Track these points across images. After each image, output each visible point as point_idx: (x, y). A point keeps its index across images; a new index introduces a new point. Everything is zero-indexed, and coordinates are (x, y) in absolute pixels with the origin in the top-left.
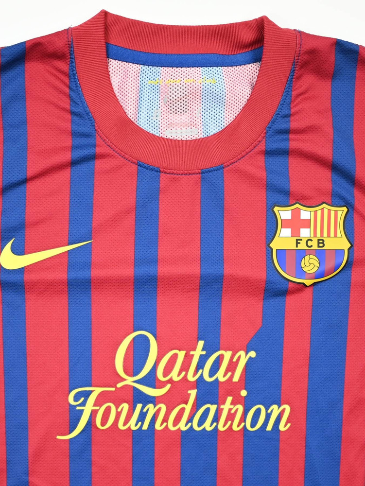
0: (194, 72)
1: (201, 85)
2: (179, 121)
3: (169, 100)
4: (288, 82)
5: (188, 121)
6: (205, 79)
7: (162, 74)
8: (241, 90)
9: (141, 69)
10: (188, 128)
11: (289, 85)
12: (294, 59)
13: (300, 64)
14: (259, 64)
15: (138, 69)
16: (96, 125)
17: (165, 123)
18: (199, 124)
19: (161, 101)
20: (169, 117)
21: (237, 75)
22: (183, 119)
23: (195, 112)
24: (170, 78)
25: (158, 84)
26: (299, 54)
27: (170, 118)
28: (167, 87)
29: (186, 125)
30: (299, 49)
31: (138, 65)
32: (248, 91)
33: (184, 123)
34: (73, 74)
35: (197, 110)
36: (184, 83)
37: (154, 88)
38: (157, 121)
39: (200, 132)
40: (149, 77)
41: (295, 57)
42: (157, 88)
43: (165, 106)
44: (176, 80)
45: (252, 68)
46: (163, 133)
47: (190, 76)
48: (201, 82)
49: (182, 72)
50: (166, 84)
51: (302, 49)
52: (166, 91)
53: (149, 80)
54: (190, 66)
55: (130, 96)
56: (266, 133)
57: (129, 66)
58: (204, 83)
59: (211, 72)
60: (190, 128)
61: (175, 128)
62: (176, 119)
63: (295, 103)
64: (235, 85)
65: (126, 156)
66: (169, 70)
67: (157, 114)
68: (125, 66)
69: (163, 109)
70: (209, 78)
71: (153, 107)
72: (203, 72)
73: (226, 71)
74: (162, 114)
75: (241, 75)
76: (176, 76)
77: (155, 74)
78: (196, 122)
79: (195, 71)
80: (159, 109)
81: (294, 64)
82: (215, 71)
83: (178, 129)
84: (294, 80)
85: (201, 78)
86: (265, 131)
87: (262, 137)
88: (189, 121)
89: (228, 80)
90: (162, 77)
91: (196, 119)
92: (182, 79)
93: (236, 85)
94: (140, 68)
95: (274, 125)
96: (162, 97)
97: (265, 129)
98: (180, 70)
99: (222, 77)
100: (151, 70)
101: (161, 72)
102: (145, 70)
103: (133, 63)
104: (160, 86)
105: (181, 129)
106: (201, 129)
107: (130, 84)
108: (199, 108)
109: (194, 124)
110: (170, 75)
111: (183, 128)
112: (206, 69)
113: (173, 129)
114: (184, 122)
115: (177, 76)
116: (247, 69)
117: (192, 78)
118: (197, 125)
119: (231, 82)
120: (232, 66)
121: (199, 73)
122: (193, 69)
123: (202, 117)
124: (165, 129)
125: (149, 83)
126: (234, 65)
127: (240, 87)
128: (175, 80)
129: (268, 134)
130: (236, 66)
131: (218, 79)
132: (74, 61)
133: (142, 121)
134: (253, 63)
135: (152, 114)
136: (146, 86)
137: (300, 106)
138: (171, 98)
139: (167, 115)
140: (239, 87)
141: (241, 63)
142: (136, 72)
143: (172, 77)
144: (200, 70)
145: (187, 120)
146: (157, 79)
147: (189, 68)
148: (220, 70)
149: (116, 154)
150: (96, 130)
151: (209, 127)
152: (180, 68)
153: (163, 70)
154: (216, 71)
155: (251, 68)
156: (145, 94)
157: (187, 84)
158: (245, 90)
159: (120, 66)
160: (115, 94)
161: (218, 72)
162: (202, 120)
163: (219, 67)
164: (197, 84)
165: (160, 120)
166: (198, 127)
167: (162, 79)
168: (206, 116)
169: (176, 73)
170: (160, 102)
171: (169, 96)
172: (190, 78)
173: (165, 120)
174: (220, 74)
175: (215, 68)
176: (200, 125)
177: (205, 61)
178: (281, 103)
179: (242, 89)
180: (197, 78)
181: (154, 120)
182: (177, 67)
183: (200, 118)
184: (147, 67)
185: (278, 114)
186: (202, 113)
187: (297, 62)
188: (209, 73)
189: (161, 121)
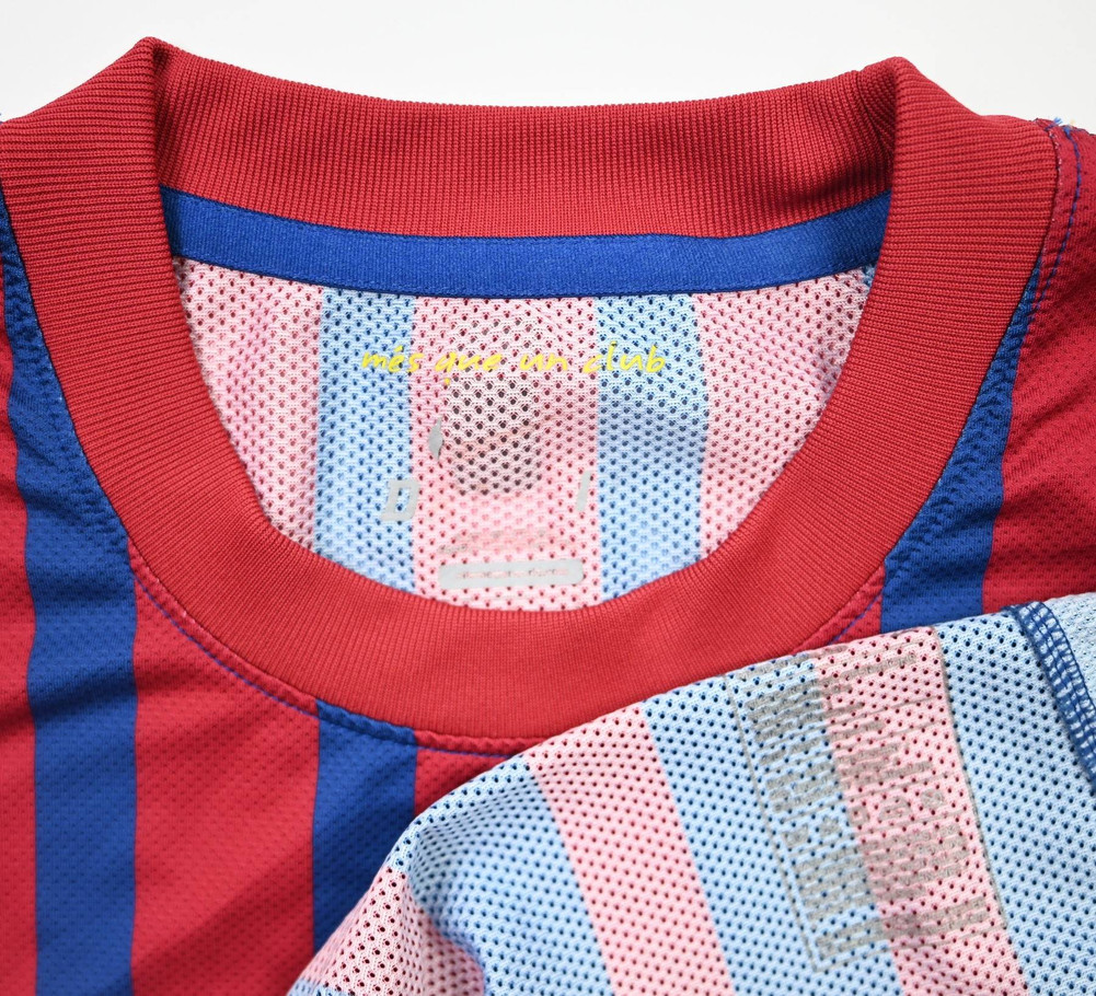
0: (562, 320)
1: (596, 383)
2: (497, 522)
3: (449, 440)
4: (997, 364)
5: (538, 526)
6: (612, 352)
7: (421, 326)
8: (779, 398)
9: (325, 304)
10: (538, 555)
11: (997, 377)
12: (1036, 264)
13: (1061, 283)
14: (861, 276)
15: (311, 304)
16: (133, 551)
17: (435, 534)
18: (586, 537)
19: (419, 442)
20: (454, 506)
21: (760, 329)
22: (517, 514)
23: (568, 487)
24: (455, 346)
25: (402, 372)
26: (1064, 239)
27: (460, 512)
28: (439, 386)
29: (530, 541)
30: (1064, 220)
31: (312, 290)
32: (810, 399)
33: (520, 532)
34: (25, 329)
35: (577, 477)
36: (517, 373)
37: (384, 385)
38: (402, 529)
39: (592, 575)
40: (366, 338)
41: (1039, 254)
42: (398, 386)
43: (433, 463)
44: (479, 354)
45: (830, 295)
46: (428, 576)
47: (542, 342)
48: (596, 368)
49: (510, 322)
50: (439, 370)
51: (1080, 217)
52: (438, 401)
53: (363, 352)
54: (544, 291)
55: (278, 426)
56: (883, 581)
57: (273, 289)
58: (608, 374)
59: (644, 317)
60: (546, 554)
61: (482, 554)
62: (485, 517)
63: (1024, 453)
64: (751, 374)
65: (267, 678)
66: (449, 309)
67: (401, 500)
68: (255, 290)
69: (428, 477)
70: (633, 348)
71: (381, 470)
72: (603, 317)
73: (710, 312)
74: (425, 497)
75: (778, 325)
76: (483, 339)
77: (389, 326)
78: (575, 531)
79: (567, 312)
80: (407, 476)
81: (1034, 282)
82: (659, 315)
83: (494, 558)
84: (1024, 351)
85: (596, 351)
86: (880, 572)
87: (866, 595)
88: (544, 525)
89: (719, 356)
90: (419, 341)
91: (574, 516)
92: (508, 353)
93: (757, 374)
94: (321, 298)
95: (920, 546)
96: (421, 428)
97: (881, 563)
98: (500, 312)
99: (690, 339)
100: (372, 309)
101: (417, 318)
102: (347, 308)
103: (291, 280)
104: (411, 380)
105: (509, 558)
106: (597, 559)
107: (274, 373)
108: (589, 470)
109: (566, 537)
110: (457, 331)
111: (516, 556)
112: (618, 303)
113: (472, 559)
114: (523, 526)
115: (487, 339)
116: (804, 297)
117: (554, 350)
118: (577, 545)
119: (736, 362)
120: (738, 290)
121: (589, 325)
122: (561, 305)
123: (600, 507)
124: (436, 563)
125: (364, 363)
126: (747, 283)
127: (777, 383)
128: (475, 359)
129: (894, 583)
130: (758, 289)
131: (674, 351)
132: (19, 273)
133: (337, 528)
134: (834, 273)
135: (380, 500)
136: (353, 375)
137: (1046, 464)
138: (460, 433)
139: (444, 498)
140: (772, 384)
141: (781, 277)
142: (303, 318)
143: (465, 340)
144: (593, 310)
145: (533, 519)
146: (397, 348)
147: (542, 303)
148: (685, 309)
149: (224, 670)
150: (134, 571)
151: (634, 548)
152: (501, 302)
153: (424, 310)
154: (666, 312)
155: (825, 294)
156: (347, 410)
157: (532, 376)
158: (799, 394)
159: (235, 290)
160: (215, 413)
161: (676, 319)
162: (601, 521)
163: (677, 297)
164: (578, 377)
165: (414, 522)
166: (582, 553)
167: (421, 349)
168: (620, 504)
169: (484, 324)
170: (413, 448)
171: (448, 426)
172: (545, 350)
173: (435, 520)
174: (683, 326)
175: (659, 299)
176: (592, 545)
177: (614, 271)
178: (959, 454)
179: (783, 389)
180: (578, 347)
181: (385, 524)
182: (487, 298)
183: (590, 515)
184: (353, 294)
185: (945, 500)
186: (600, 491)
187: (1052, 275)
188: (634, 324)
189: (418, 528)
